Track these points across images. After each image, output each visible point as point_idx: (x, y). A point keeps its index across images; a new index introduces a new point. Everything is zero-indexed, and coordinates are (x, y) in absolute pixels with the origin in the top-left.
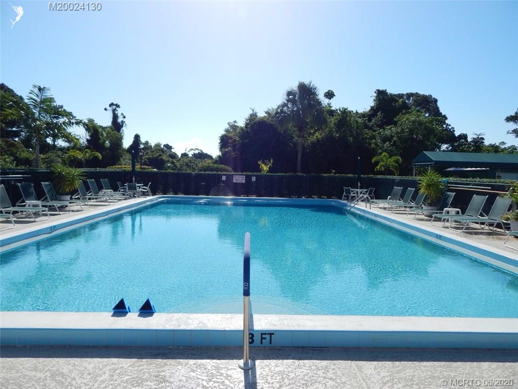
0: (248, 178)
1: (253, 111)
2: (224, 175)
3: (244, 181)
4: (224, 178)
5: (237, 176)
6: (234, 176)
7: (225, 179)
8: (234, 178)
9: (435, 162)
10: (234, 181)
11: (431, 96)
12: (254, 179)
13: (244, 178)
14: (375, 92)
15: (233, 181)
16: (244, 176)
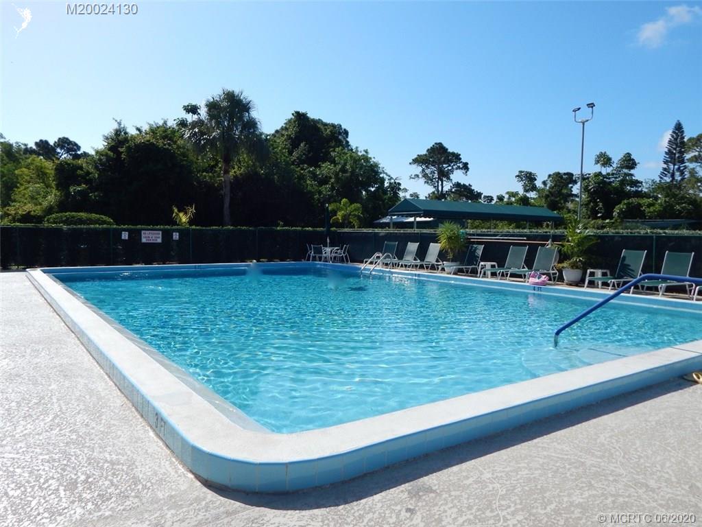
0: (167, 235)
1: (120, 124)
2: (125, 230)
3: (159, 240)
4: (125, 236)
5: (147, 232)
6: (143, 232)
7: (127, 238)
8: (143, 235)
9: (424, 210)
10: (144, 240)
11: (341, 126)
12: (176, 236)
13: (160, 236)
14: (293, 114)
15: (141, 239)
16: (160, 232)
